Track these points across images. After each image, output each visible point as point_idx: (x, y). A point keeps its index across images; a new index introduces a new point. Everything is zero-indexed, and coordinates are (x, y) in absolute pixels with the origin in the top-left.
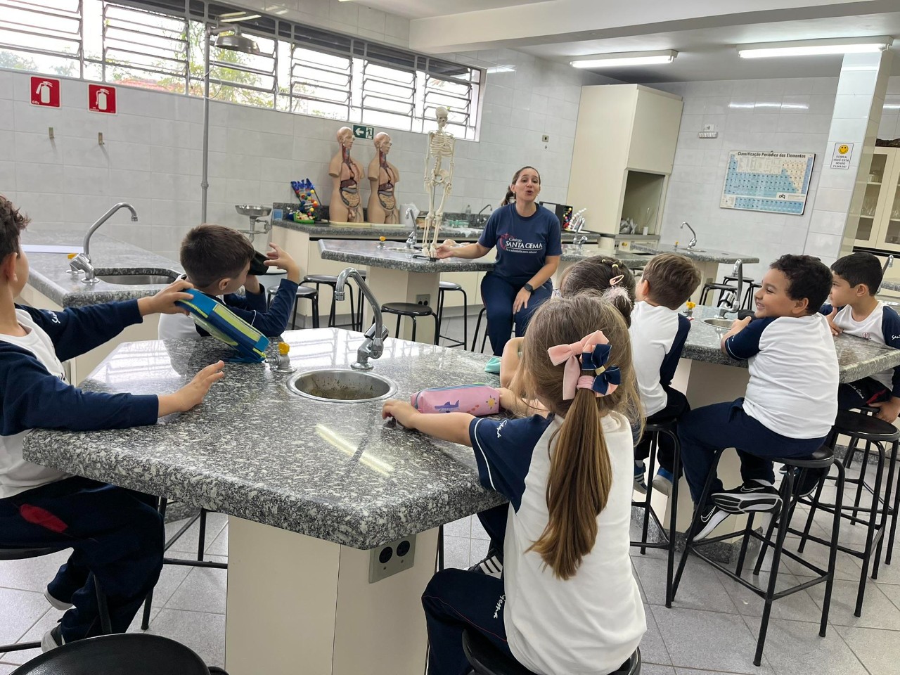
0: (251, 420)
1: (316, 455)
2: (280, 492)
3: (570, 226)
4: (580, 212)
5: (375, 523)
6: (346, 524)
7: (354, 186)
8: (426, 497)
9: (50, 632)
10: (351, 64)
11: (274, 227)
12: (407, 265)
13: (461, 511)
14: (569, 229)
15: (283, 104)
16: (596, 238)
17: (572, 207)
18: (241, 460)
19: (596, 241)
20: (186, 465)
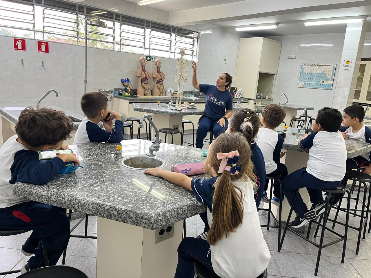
0: (106, 177)
1: (133, 191)
2: (118, 206)
3: (236, 96)
4: (240, 90)
5: (157, 219)
6: (145, 219)
7: (147, 81)
8: (178, 208)
9: (24, 266)
10: (145, 31)
11: (114, 98)
12: (169, 113)
13: (192, 213)
14: (235, 97)
15: (117, 48)
16: (246, 100)
17: (236, 88)
18: (102, 194)
19: (247, 102)
20: (79, 196)
